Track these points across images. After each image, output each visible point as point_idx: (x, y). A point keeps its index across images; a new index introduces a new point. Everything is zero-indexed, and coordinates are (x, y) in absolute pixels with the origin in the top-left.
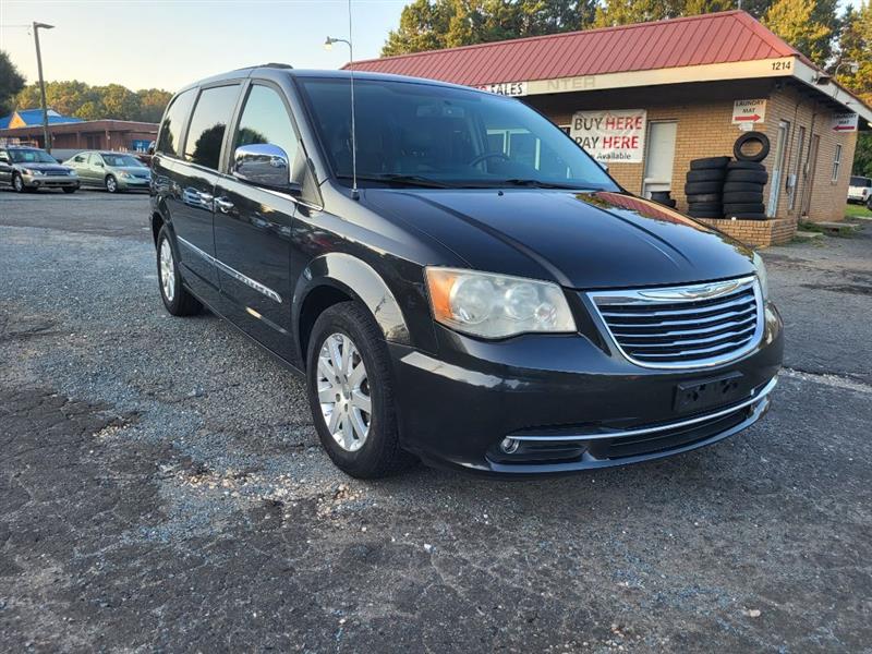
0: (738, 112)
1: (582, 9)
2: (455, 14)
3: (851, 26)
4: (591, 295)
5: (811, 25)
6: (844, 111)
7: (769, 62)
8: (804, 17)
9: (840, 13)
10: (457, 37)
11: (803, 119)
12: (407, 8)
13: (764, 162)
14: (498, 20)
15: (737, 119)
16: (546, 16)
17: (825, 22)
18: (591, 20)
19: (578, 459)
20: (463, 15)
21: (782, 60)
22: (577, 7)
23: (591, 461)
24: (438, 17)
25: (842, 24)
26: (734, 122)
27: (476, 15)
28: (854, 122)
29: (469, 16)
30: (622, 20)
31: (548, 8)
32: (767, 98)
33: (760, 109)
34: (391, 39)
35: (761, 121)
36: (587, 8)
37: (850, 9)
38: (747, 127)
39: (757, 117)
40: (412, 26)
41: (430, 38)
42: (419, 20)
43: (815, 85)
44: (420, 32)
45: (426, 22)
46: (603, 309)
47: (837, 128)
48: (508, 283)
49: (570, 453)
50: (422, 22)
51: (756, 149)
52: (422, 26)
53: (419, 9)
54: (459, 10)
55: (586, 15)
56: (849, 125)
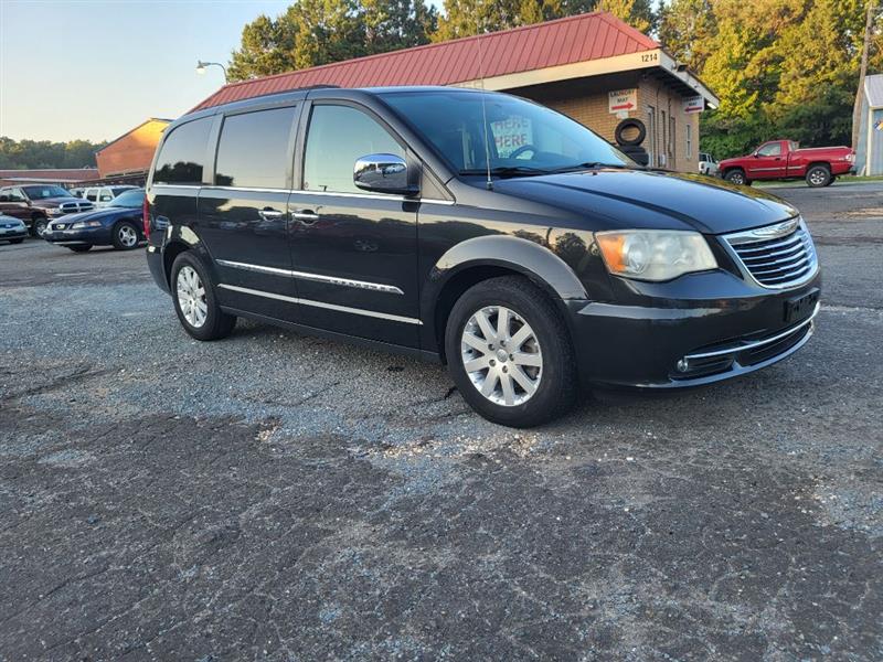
0: (613, 102)
1: (422, 17)
2: (298, 30)
3: (666, 19)
4: (725, 237)
5: (634, 20)
6: (693, 94)
7: (639, 55)
8: (626, 13)
9: (654, 7)
10: (305, 52)
11: (662, 104)
12: (248, 27)
13: (642, 145)
14: (342, 33)
15: (614, 108)
16: (389, 27)
17: (643, 16)
18: (432, 29)
19: (730, 369)
20: (307, 31)
21: (649, 53)
22: (417, 17)
23: (739, 370)
24: (281, 35)
25: (658, 18)
26: (611, 111)
27: (319, 30)
28: (700, 103)
29: (313, 31)
30: (464, 26)
31: (390, 18)
32: (638, 88)
33: (632, 98)
34: (235, 59)
35: (634, 108)
36: (427, 16)
37: (662, 4)
38: (623, 115)
39: (630, 106)
40: (256, 45)
41: (275, 56)
42: (262, 38)
43: (675, 73)
44: (265, 50)
45: (270, 39)
46: (735, 247)
47: (688, 110)
48: (660, 236)
49: (722, 365)
50: (266, 41)
51: (634, 134)
52: (266, 44)
53: (261, 28)
54: (303, 26)
55: (427, 24)
56: (697, 106)
